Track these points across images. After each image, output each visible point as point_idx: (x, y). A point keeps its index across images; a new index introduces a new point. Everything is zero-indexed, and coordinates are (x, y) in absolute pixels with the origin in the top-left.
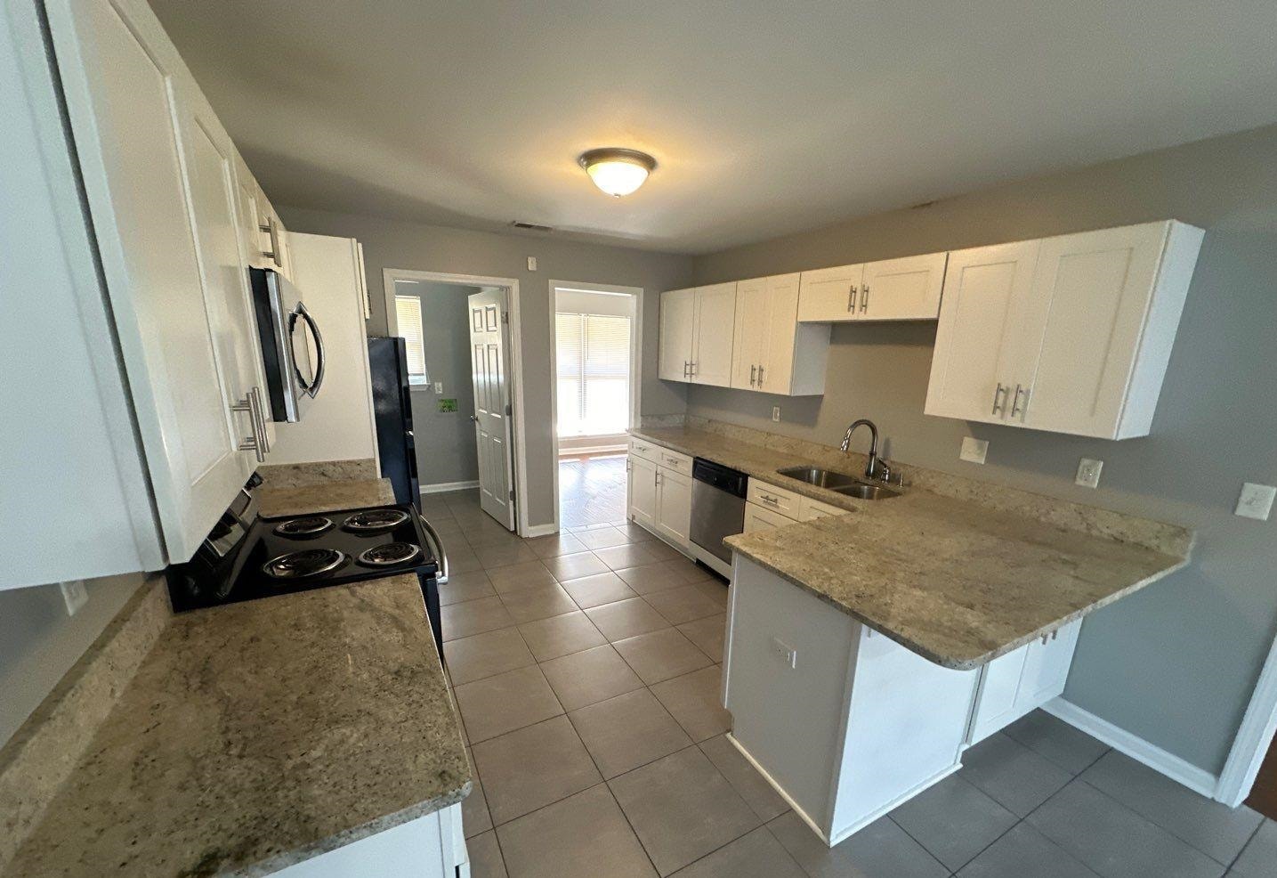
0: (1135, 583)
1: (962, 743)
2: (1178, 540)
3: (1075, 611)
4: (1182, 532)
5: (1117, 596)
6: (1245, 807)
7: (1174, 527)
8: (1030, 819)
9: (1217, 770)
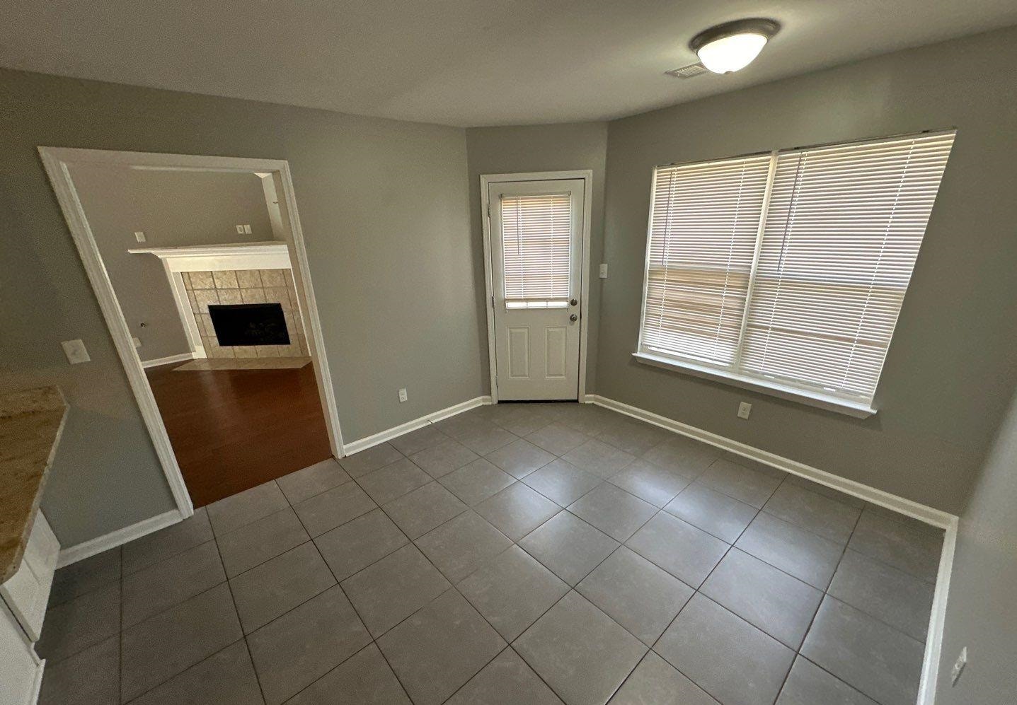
0: (55, 436)
1: (28, 647)
2: (50, 396)
3: (40, 478)
4: (48, 390)
5: (53, 451)
6: (197, 510)
7: (40, 389)
8: (124, 627)
9: (174, 505)
